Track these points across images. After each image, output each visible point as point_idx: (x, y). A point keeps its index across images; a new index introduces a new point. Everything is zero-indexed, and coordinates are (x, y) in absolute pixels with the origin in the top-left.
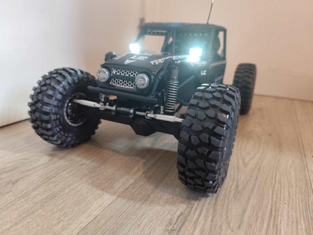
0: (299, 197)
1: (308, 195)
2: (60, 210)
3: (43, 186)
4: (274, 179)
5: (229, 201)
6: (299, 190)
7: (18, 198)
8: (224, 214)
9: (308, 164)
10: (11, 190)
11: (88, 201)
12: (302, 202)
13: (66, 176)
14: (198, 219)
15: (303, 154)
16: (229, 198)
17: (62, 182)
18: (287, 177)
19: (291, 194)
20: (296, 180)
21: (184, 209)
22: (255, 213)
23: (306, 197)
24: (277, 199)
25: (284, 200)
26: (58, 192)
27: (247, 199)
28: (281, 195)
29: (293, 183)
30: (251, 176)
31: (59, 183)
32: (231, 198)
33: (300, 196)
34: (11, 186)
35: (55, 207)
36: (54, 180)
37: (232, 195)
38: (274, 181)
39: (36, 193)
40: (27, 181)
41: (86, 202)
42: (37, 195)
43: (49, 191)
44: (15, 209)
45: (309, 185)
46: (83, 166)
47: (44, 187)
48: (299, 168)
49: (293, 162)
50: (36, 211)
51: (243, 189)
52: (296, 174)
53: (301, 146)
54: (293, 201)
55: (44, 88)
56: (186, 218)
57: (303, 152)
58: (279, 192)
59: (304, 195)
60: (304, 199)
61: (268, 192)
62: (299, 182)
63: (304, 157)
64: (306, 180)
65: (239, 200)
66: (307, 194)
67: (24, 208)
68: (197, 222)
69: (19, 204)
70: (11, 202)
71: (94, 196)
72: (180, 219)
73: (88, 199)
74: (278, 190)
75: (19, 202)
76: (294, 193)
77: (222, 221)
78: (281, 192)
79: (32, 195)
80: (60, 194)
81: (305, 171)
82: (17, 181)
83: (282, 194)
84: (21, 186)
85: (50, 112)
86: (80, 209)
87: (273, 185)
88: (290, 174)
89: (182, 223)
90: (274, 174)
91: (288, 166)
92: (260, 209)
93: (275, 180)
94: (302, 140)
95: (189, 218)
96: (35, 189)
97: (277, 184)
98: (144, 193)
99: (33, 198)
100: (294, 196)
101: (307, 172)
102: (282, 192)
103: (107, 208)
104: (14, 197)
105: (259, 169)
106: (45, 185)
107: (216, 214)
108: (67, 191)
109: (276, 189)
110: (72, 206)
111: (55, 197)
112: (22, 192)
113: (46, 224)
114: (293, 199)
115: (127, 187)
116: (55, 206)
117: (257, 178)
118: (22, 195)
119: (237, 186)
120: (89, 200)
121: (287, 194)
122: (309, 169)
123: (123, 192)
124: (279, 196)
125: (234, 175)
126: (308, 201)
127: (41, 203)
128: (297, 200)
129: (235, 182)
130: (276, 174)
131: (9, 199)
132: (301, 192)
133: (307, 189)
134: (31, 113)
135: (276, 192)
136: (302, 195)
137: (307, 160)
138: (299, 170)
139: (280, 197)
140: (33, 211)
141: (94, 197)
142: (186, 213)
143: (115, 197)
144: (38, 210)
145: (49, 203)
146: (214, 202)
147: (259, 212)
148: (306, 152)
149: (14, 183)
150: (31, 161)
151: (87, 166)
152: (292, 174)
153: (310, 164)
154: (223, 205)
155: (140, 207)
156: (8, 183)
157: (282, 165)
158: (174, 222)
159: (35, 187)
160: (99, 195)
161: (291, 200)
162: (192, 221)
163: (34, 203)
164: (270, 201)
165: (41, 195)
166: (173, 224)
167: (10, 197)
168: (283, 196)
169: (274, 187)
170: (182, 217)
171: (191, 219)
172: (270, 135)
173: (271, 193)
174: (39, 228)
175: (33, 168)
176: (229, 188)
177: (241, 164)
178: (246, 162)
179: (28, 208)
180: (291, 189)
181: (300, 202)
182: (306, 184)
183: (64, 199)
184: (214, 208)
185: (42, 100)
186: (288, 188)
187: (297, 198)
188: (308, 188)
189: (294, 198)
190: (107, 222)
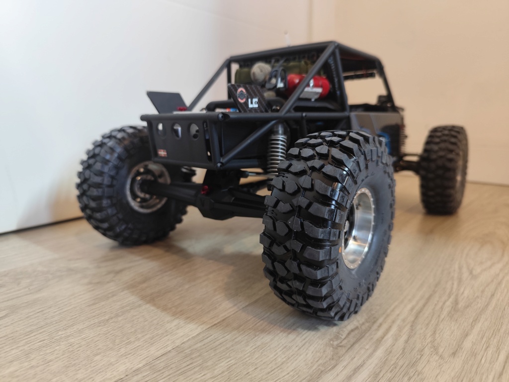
8: (429, 335)
10: (113, 280)
14: (382, 338)
16: (439, 316)
21: (361, 322)
22: (484, 339)
26: (174, 286)
27: (471, 320)
30: (483, 291)
32: (442, 317)
34: (113, 275)
36: (171, 273)
37: (445, 312)
40: (134, 272)
41: (212, 301)
42: (146, 287)
43: (162, 285)
44: (117, 300)
47: (156, 279)
51: (467, 307)
56: (364, 334)
65: (457, 320)
68: (381, 341)
72: (353, 334)
77: (424, 343)
80: (177, 289)
86: (202, 309)
95: (367, 335)
107: (415, 334)
110: (193, 303)
116: (170, 301)
117: (493, 295)
119: (456, 302)
120: (216, 300)
125: (452, 288)
129: (453, 297)
131: (110, 289)
142: (364, 328)
145: (161, 298)
147: (492, 339)
158: (343, 337)
166: (342, 340)
170: (356, 332)
171: (372, 336)
176: (441, 304)
177: (466, 274)
178: (474, 272)
183: (182, 295)
184: (412, 326)
190: (241, 326)
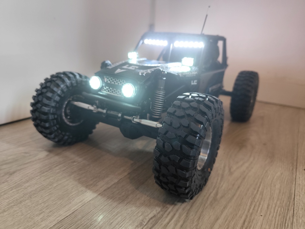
0: (277, 210)
1: (288, 210)
2: (44, 202)
3: (34, 179)
4: (257, 189)
5: (204, 208)
6: (280, 203)
7: (11, 188)
8: (196, 220)
9: (297, 177)
10: (7, 180)
11: (71, 196)
12: (279, 215)
13: (58, 171)
14: (168, 223)
15: (295, 167)
16: (205, 205)
17: (53, 177)
18: (271, 189)
19: (270, 207)
20: (280, 192)
21: (158, 211)
22: (227, 222)
23: (285, 211)
24: (254, 211)
25: (261, 212)
26: (47, 185)
27: (222, 208)
28: (259, 206)
29: (275, 195)
30: (233, 185)
31: (50, 177)
32: (206, 205)
33: (279, 209)
34: (8, 176)
35: (40, 200)
36: (46, 174)
37: (209, 202)
38: (255, 192)
39: (27, 184)
40: (22, 173)
41: (69, 197)
42: (28, 186)
43: (39, 184)
44: (6, 197)
45: (292, 199)
46: (75, 163)
47: (36, 180)
48: (286, 181)
49: (282, 174)
50: (23, 201)
51: (222, 197)
52: (281, 187)
53: (295, 158)
54: (270, 214)
55: (44, 90)
56: (157, 221)
57: (295, 164)
58: (258, 204)
59: (284, 208)
60: (283, 213)
61: (247, 202)
62: (282, 195)
63: (295, 170)
64: (290, 194)
65: (214, 207)
66: (287, 208)
67: (14, 197)
68: (167, 226)
69: (10, 194)
70: (5, 191)
71: (77, 191)
72: (151, 221)
73: (71, 195)
74: (258, 201)
75: (11, 192)
76: (274, 206)
77: (191, 227)
78: (260, 204)
79: (24, 186)
80: (48, 187)
81: (292, 184)
82: (14, 172)
83: (261, 206)
84: (16, 178)
85: (48, 112)
86: (62, 203)
87: (253, 196)
88: (275, 186)
89: (152, 225)
90: (258, 185)
91: (276, 177)
92: (234, 219)
93: (258, 191)
94: (297, 151)
95: (160, 221)
96: (28, 182)
97: (258, 195)
98: (123, 194)
99: (23, 189)
100: (272, 209)
101: (294, 185)
102: (262, 204)
103: (86, 205)
104: (8, 187)
105: (244, 178)
106: (37, 178)
107: (188, 219)
108: (55, 185)
109: (256, 200)
110: (56, 199)
111: (43, 190)
112: (16, 183)
113: (29, 213)
114: (270, 212)
115: (110, 186)
116: (41, 198)
117: (239, 187)
118: (15, 186)
119: (217, 194)
120: (73, 195)
121: (266, 206)
122: (296, 183)
123: (104, 191)
124: (256, 208)
125: (217, 182)
126: (287, 215)
127: (30, 194)
128: (275, 214)
129: (216, 189)
130: (260, 185)
131: (3, 188)
132: (282, 205)
133: (288, 203)
134: (32, 112)
135: (254, 203)
136: (281, 209)
137: (298, 173)
138: (285, 183)
139: (258, 208)
140: (21, 201)
141: (77, 193)
142: (159, 216)
143: (95, 195)
144: (26, 200)
145: (36, 195)
146: (189, 208)
147: (231, 222)
148: (298, 165)
149: (11, 174)
150: (30, 155)
151: (78, 163)
152: (277, 186)
153: (299, 178)
154: (197, 212)
155: (117, 206)
156: (6, 174)
157: (269, 176)
158: (145, 224)
159: (28, 179)
160: (83, 191)
161: (269, 212)
162: (162, 224)
163: (24, 193)
164: (246, 212)
165: (31, 187)
166: (144, 226)
167: (5, 186)
168: (261, 209)
169: (254, 198)
170: (154, 219)
171: (162, 223)
172: (265, 144)
173: (249, 204)
174: (23, 216)
175: (30, 162)
176: (208, 195)
177: (227, 172)
178: (232, 170)
179: (17, 198)
180: (272, 201)
181: (278, 215)
182: (290, 197)
183: (51, 192)
184: (187, 213)
185: (42, 101)
186: (269, 200)
187: (276, 211)
188: (290, 202)
189: (272, 211)
190: (83, 217)
